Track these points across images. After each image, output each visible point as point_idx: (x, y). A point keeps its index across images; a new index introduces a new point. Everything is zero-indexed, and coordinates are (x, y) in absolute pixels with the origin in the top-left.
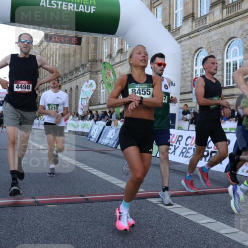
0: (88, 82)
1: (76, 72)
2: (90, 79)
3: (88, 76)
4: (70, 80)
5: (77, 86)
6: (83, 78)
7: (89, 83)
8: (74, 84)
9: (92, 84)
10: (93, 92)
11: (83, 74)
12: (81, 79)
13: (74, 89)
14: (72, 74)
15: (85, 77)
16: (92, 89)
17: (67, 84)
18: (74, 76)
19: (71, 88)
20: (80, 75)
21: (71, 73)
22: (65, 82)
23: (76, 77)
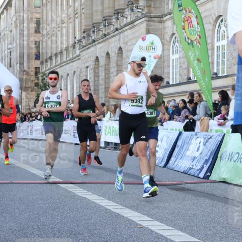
0: (144, 39)
1: (117, 19)
2: (148, 32)
3: (142, 26)
4: (105, 36)
5: (120, 49)
6: (133, 30)
7: (147, 42)
8: (113, 45)
9: (152, 44)
10: (156, 61)
11: (132, 22)
12: (128, 33)
13: (113, 55)
14: (110, 24)
15: (137, 28)
16: (153, 55)
17: (99, 46)
18: (112, 28)
19: (108, 54)
20: (125, 26)
21: (106, 20)
22: (94, 41)
23: (117, 30)
